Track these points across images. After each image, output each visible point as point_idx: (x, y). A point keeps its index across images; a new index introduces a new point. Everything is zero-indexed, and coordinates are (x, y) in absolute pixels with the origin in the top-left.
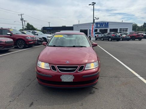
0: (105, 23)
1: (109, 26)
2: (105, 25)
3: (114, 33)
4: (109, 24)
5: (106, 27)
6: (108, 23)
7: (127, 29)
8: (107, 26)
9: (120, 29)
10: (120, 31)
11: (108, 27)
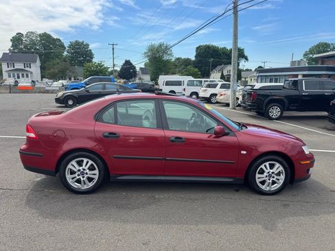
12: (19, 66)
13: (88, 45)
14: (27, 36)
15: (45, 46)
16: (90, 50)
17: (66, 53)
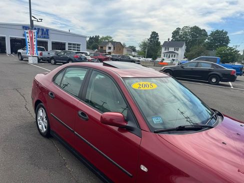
0: (43, 30)
1: (51, 35)
2: (42, 34)
3: (77, 53)
4: (49, 32)
5: (44, 37)
6: (47, 30)
7: (79, 45)
8: (46, 36)
9: (69, 44)
10: (69, 47)
11: (48, 38)
12: (172, 49)
13: (226, 33)
14: (183, 29)
15: (193, 36)
16: (228, 37)
17: (207, 40)
